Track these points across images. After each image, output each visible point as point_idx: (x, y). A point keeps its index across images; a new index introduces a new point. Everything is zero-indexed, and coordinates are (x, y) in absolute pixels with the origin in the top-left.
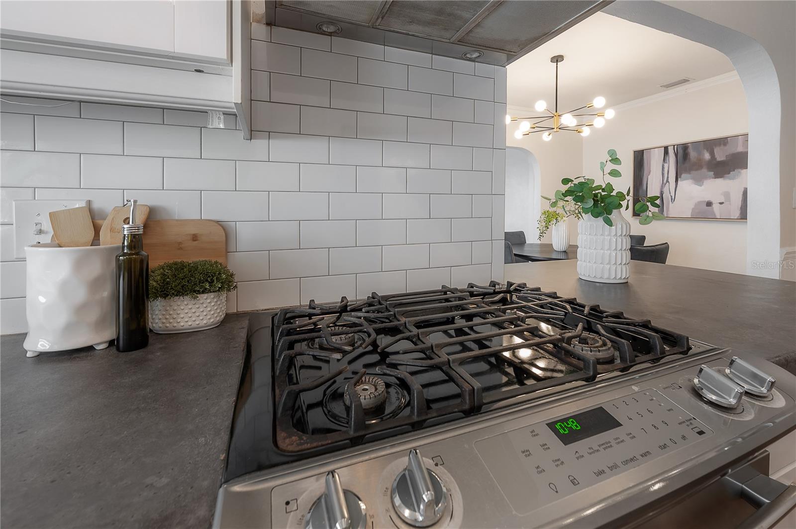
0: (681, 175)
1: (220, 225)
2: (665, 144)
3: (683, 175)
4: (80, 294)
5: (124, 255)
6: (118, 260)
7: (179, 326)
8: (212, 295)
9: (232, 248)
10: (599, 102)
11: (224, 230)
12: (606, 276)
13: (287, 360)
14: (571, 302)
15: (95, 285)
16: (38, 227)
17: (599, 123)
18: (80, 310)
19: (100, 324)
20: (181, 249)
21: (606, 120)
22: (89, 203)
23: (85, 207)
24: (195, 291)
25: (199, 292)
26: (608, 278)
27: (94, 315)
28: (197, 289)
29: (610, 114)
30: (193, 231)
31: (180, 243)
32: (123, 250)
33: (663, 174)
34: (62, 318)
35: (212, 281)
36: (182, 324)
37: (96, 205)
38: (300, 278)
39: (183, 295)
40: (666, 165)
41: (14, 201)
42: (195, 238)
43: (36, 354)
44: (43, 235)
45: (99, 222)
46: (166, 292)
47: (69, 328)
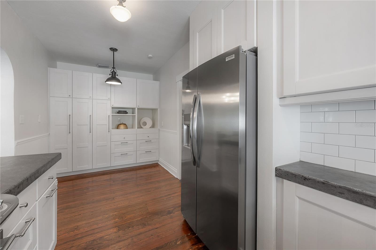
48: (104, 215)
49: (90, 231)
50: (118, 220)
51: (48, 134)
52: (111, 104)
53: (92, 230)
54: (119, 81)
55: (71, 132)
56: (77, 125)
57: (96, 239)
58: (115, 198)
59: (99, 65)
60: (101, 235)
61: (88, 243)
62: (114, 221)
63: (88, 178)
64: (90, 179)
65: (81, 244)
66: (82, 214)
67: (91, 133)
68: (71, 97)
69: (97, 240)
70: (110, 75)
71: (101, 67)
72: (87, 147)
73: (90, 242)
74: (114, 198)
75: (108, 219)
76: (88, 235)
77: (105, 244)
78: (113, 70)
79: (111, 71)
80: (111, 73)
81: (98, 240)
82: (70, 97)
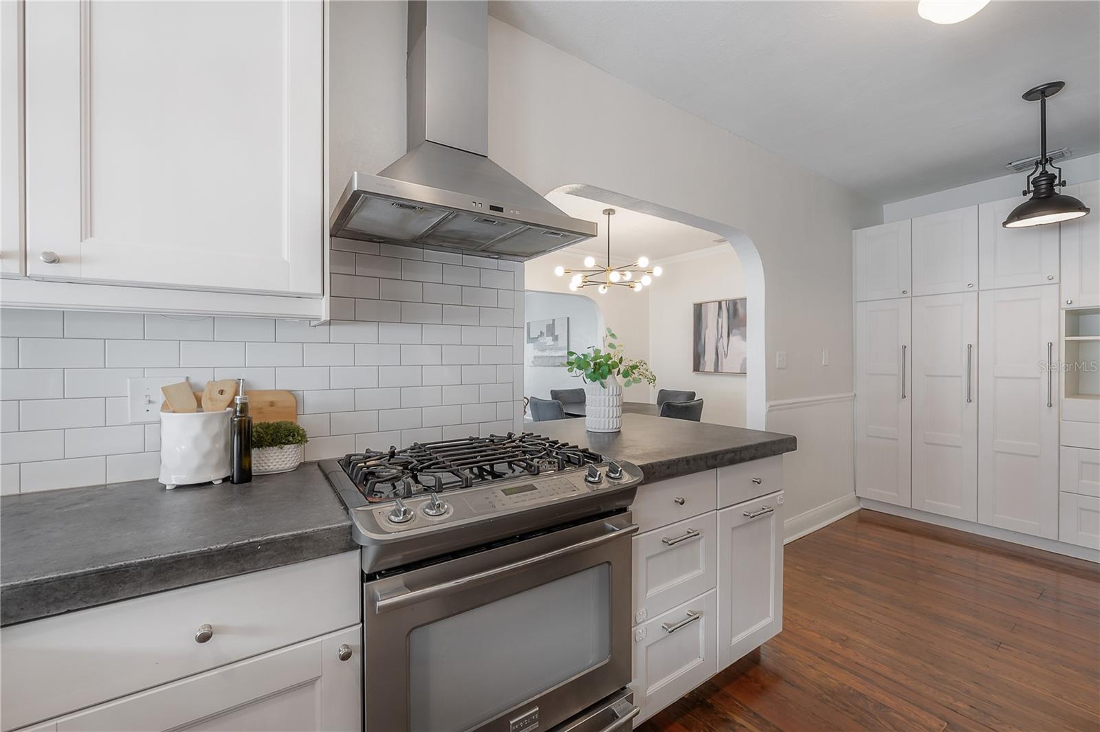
0: (732, 329)
1: (292, 394)
2: (719, 299)
3: (734, 331)
4: (207, 445)
5: (237, 417)
6: (232, 420)
7: (269, 469)
8: (293, 446)
9: (300, 412)
10: (643, 262)
11: (295, 398)
12: (602, 427)
13: (363, 475)
14: (584, 451)
15: (215, 439)
16: (148, 398)
17: (646, 280)
18: (207, 456)
19: (218, 467)
20: (261, 413)
21: (643, 286)
22: (187, 378)
23: (183, 383)
24: (281, 443)
25: (285, 444)
26: (604, 429)
27: (215, 459)
28: (284, 441)
29: (658, 271)
30: (270, 398)
31: (261, 409)
32: (236, 413)
33: (718, 329)
34: (195, 461)
35: (294, 435)
36: (271, 467)
37: (192, 380)
38: (355, 434)
39: (272, 446)
40: (720, 320)
41: (130, 378)
42: (272, 404)
43: (174, 487)
44: (151, 405)
45: (199, 394)
46: (260, 444)
47: (199, 468)
48: (932, 664)
49: (867, 668)
50: (965, 709)
51: (852, 394)
52: (1064, 300)
53: (873, 671)
54: (1070, 204)
55: (908, 393)
56: (927, 376)
57: (869, 698)
58: (1006, 647)
59: (1013, 164)
60: (886, 698)
61: (845, 687)
62: (952, 701)
63: (952, 543)
64: (956, 552)
65: (831, 678)
66: (873, 621)
67: (974, 404)
68: (909, 294)
69: (868, 700)
70: (1025, 193)
71: (1025, 167)
72: (960, 447)
73: (851, 691)
74: (1002, 645)
75: (935, 682)
76: (856, 674)
77: (880, 726)
78: (1040, 169)
79: (1031, 179)
80: (1031, 186)
81: (873, 704)
82: (905, 295)
